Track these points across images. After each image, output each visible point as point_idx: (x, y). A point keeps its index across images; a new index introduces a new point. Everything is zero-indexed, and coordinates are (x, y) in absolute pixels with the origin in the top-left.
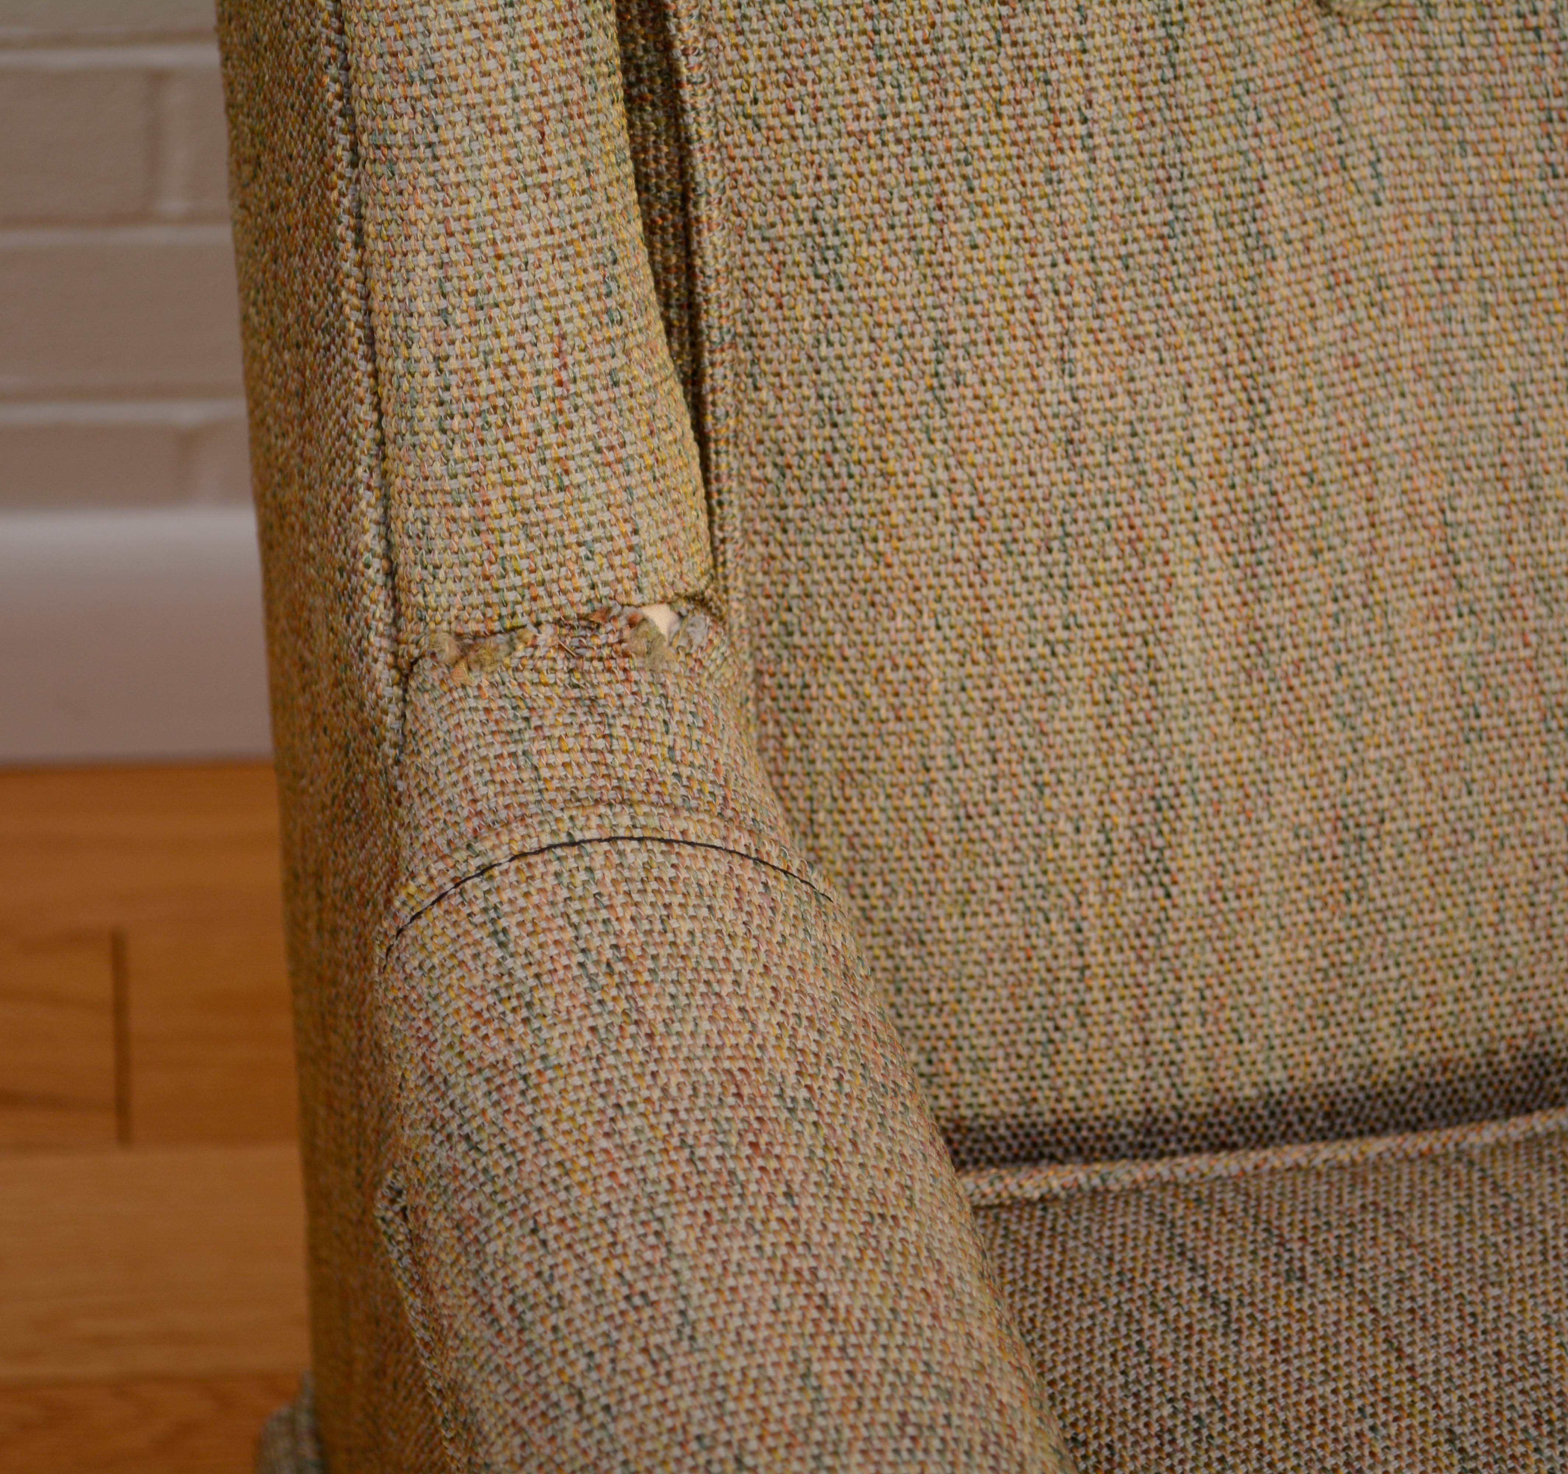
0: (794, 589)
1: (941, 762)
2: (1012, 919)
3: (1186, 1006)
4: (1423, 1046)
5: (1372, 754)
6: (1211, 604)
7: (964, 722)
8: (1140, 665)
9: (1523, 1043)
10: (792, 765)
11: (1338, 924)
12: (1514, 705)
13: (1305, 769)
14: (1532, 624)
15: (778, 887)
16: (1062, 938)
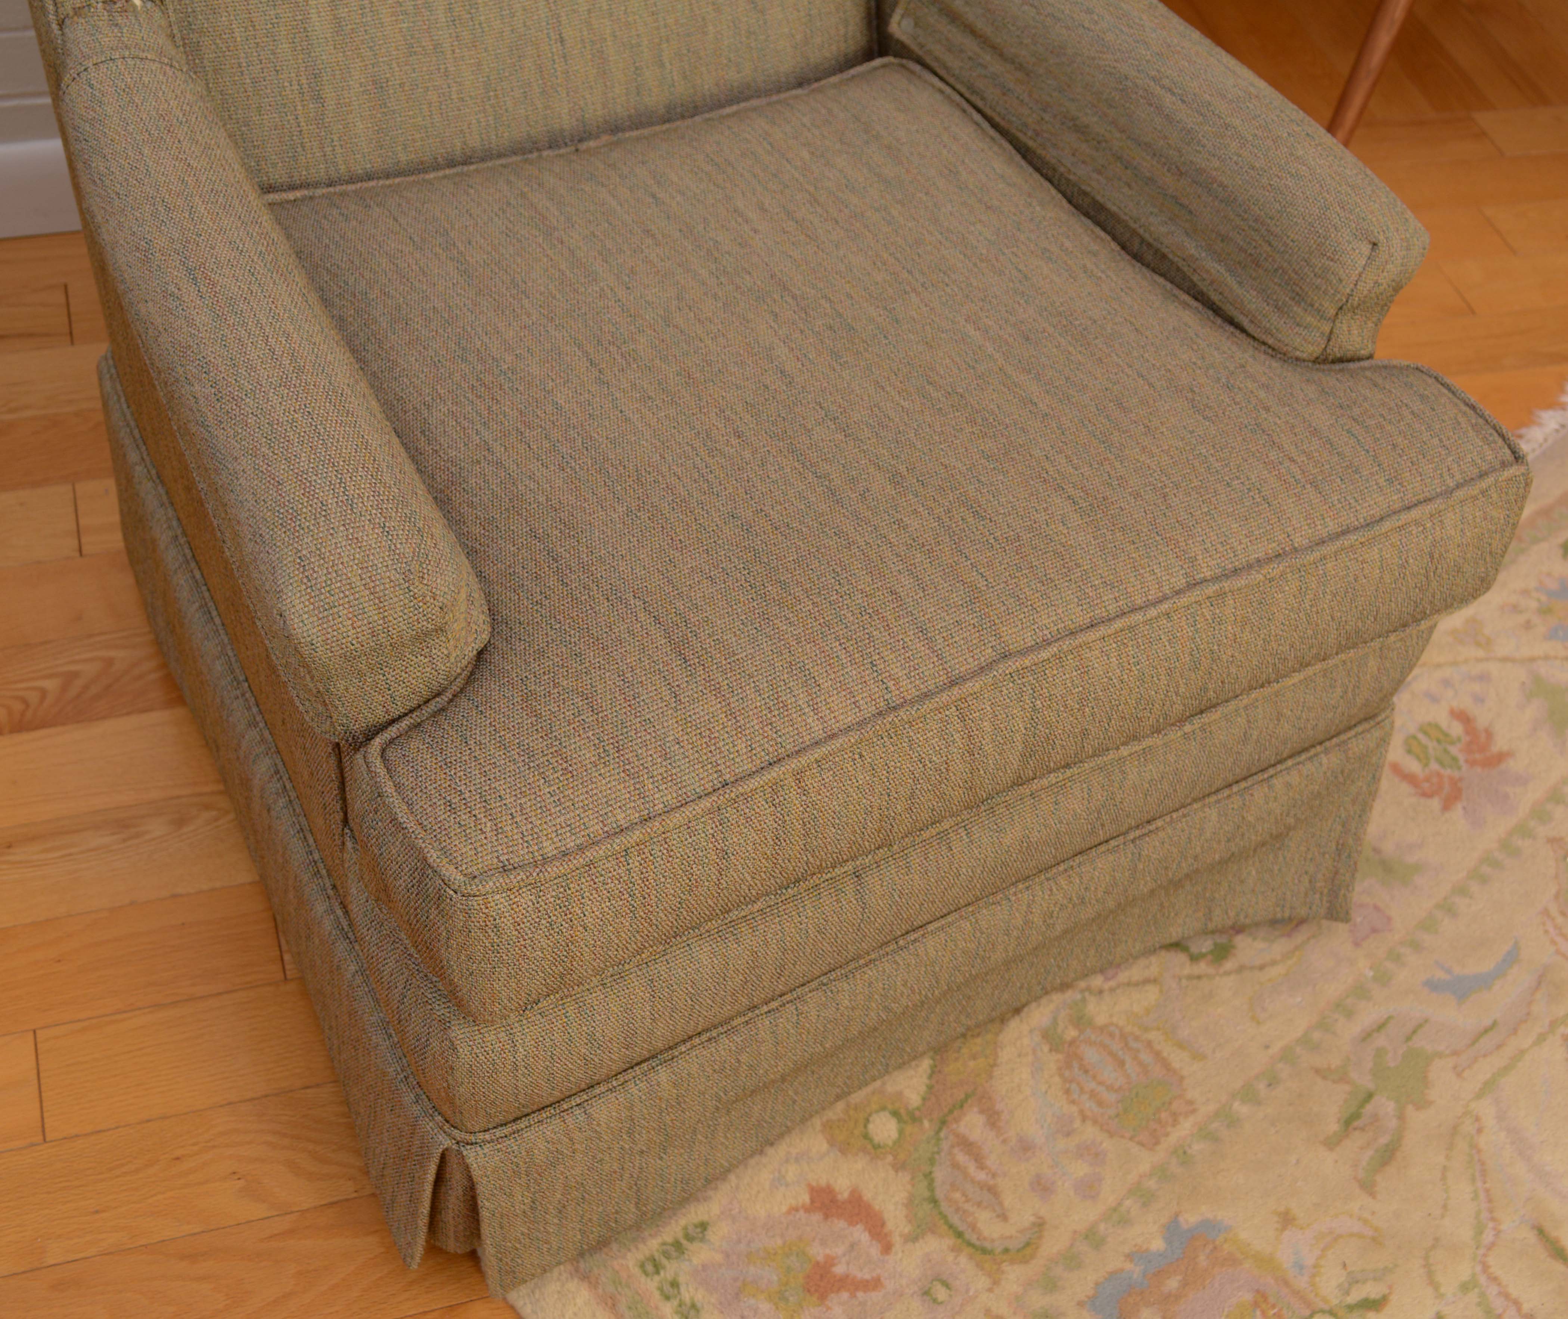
0: (190, 10)
1: (245, 64)
2: (275, 115)
3: (335, 143)
4: (413, 156)
5: (381, 60)
6: (321, 10)
7: (249, 51)
8: (302, 30)
9: (445, 155)
10: (199, 69)
11: (379, 115)
12: (424, 44)
13: (360, 64)
14: (425, 18)
15: (179, 74)
16: (292, 121)
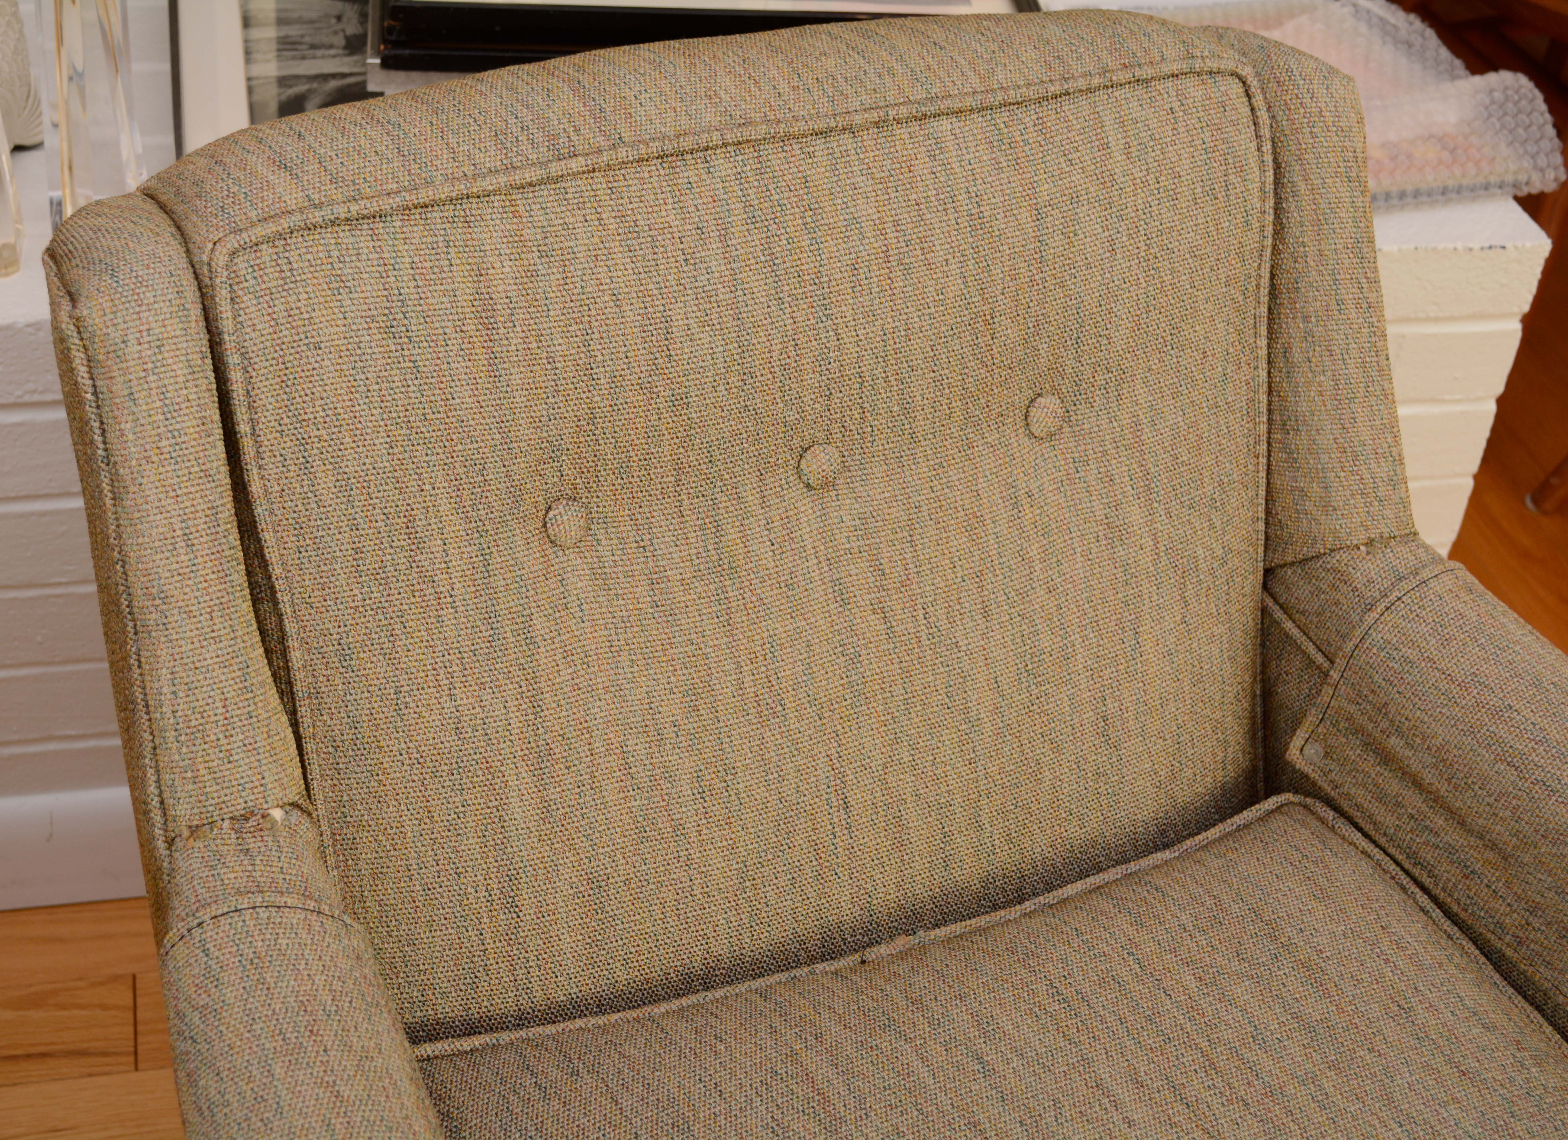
0: (345, 798)
1: (415, 867)
2: (452, 931)
3: (531, 964)
4: (637, 973)
5: (601, 850)
6: (525, 792)
7: (423, 849)
8: (496, 820)
9: (680, 969)
10: (352, 873)
11: (593, 924)
12: (660, 826)
13: (573, 859)
14: (664, 792)
15: (328, 923)
16: (474, 938)
